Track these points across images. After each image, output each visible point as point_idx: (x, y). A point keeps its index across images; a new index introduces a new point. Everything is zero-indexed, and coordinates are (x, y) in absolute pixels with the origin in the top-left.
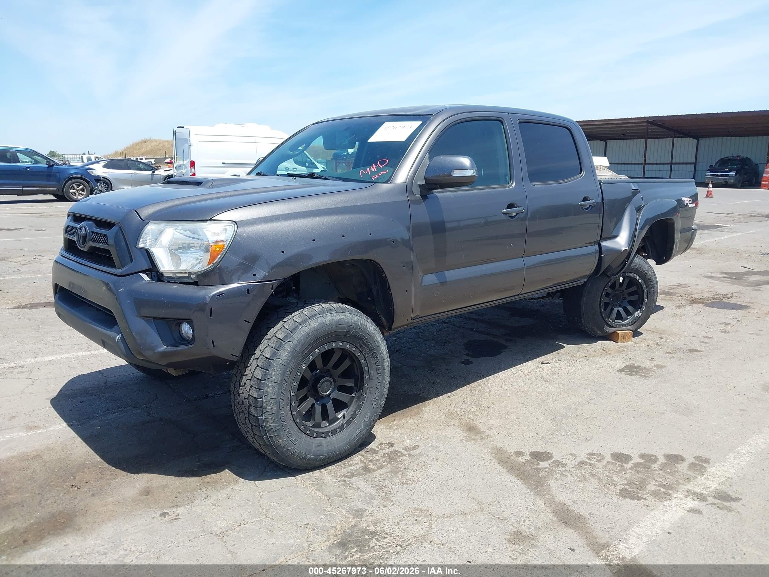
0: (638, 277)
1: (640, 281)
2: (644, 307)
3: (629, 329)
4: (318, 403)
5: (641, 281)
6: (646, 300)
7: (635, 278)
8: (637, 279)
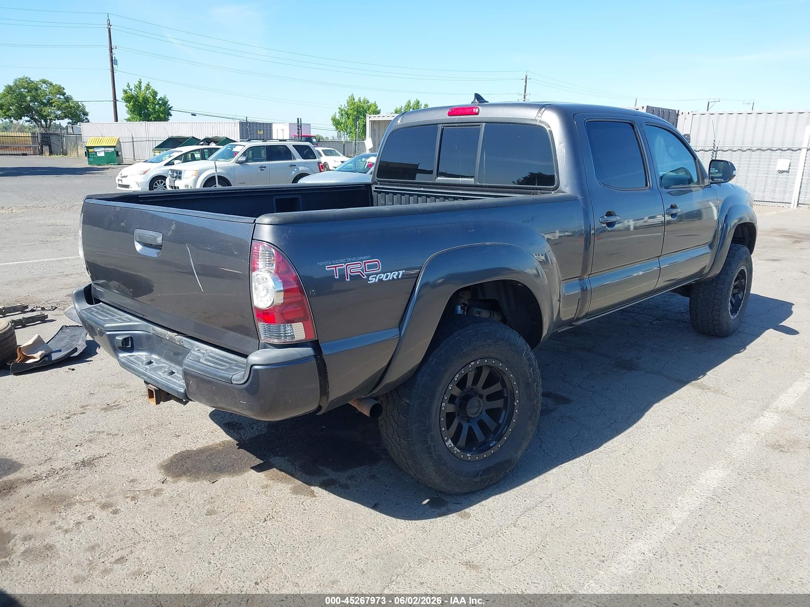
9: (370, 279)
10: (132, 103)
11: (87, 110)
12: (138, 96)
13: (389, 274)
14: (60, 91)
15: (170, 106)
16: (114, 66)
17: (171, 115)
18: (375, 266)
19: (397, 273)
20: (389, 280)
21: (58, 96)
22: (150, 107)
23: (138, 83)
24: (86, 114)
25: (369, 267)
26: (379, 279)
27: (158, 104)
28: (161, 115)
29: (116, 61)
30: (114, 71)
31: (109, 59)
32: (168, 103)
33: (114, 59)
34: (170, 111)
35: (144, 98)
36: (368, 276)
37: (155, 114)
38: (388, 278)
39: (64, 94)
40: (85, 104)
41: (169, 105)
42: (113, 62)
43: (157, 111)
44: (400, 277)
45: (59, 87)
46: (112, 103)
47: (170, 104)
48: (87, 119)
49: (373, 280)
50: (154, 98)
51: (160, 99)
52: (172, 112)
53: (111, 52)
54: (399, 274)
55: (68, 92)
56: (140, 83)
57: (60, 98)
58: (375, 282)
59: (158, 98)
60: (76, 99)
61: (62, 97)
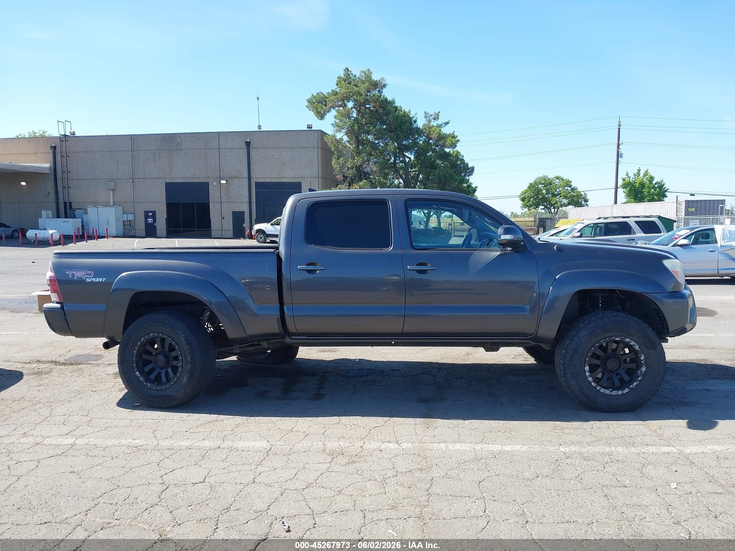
9: (87, 279)
10: (628, 189)
11: (588, 198)
12: (635, 182)
13: (97, 279)
14: (568, 183)
15: (667, 188)
16: (620, 159)
17: (666, 197)
18: (90, 274)
19: (102, 279)
20: (97, 282)
21: (566, 188)
22: (645, 191)
23: (637, 171)
24: (586, 201)
25: (87, 274)
26: (91, 280)
27: (654, 187)
28: (655, 197)
29: (622, 154)
30: (619, 163)
31: (616, 153)
32: (665, 186)
33: (620, 153)
34: (666, 193)
35: (640, 184)
36: (86, 278)
37: (649, 197)
38: (97, 281)
39: (570, 186)
40: (587, 192)
41: (665, 188)
42: (619, 155)
43: (652, 194)
44: (103, 281)
45: (567, 181)
46: (614, 190)
47: (667, 186)
48: (587, 204)
49: (88, 280)
50: (651, 182)
51: (656, 184)
52: (667, 194)
53: (618, 147)
54: (103, 279)
55: (574, 185)
56: (639, 170)
57: (567, 190)
58: (89, 282)
59: (654, 182)
60: (580, 189)
61: (569, 189)
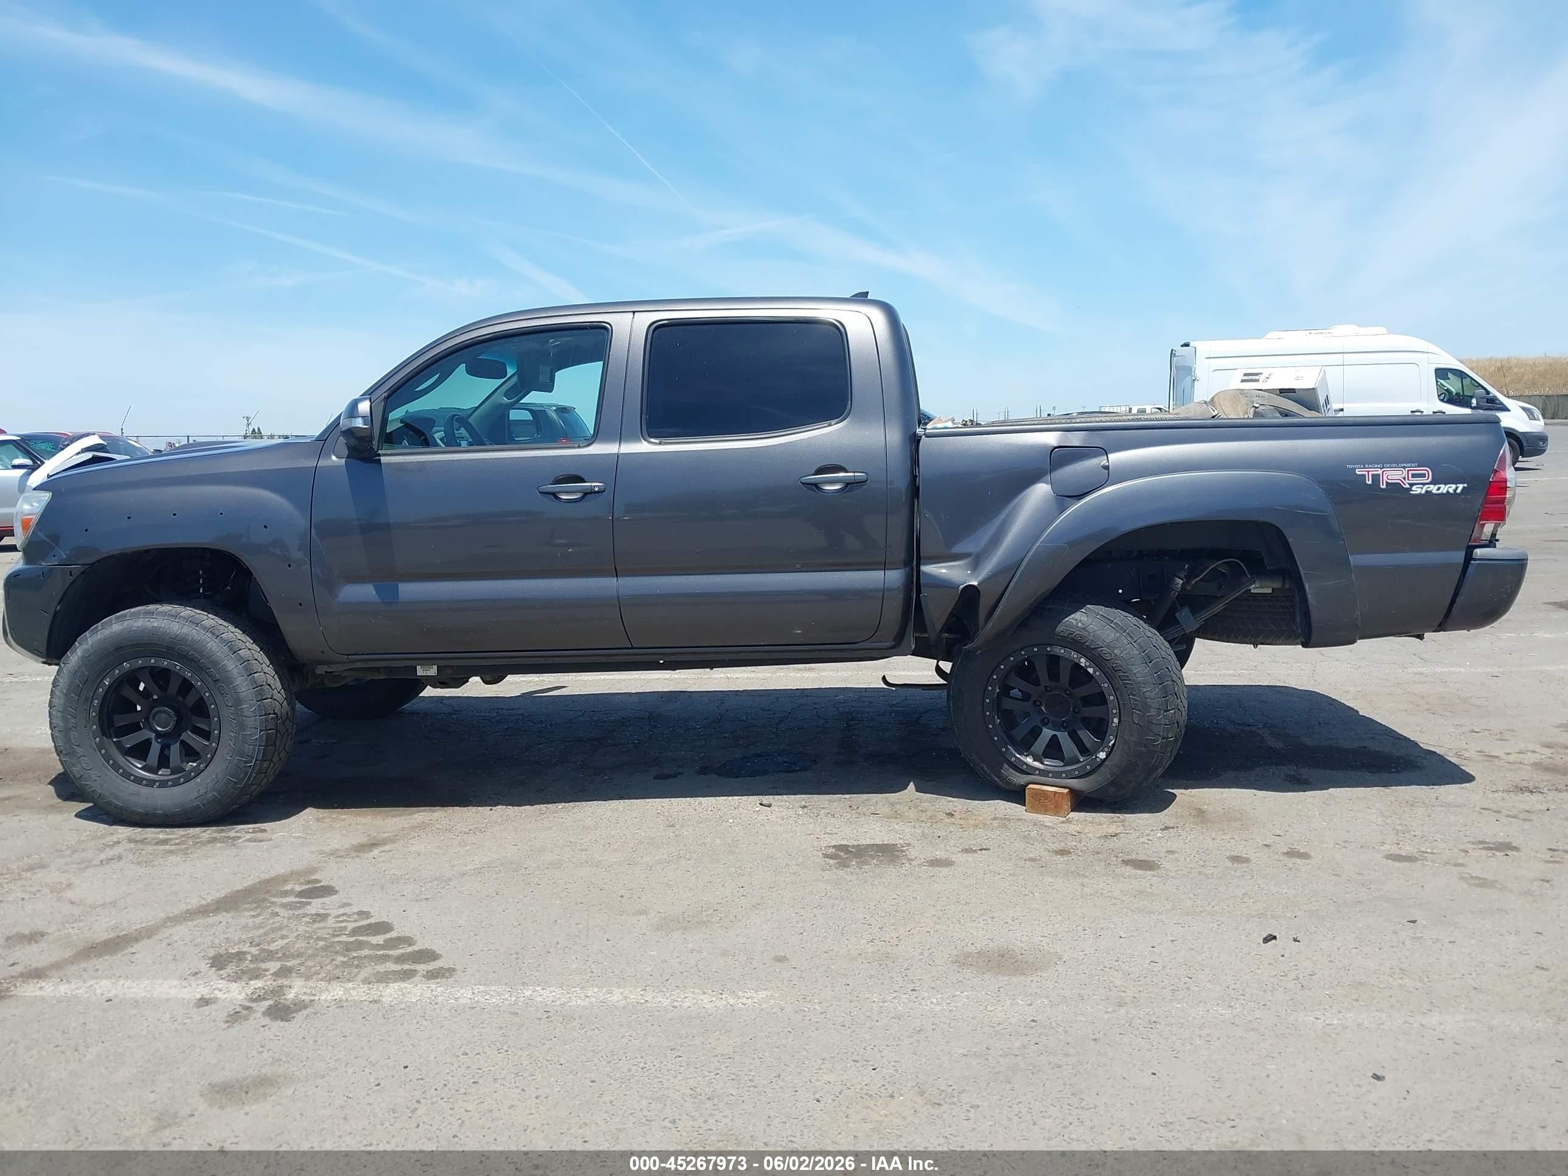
0: (1083, 660)
1: (1091, 670)
2: (1111, 737)
3: (1066, 785)
4: (159, 740)
5: (1095, 672)
6: (1116, 720)
7: (1076, 661)
8: (1083, 665)
